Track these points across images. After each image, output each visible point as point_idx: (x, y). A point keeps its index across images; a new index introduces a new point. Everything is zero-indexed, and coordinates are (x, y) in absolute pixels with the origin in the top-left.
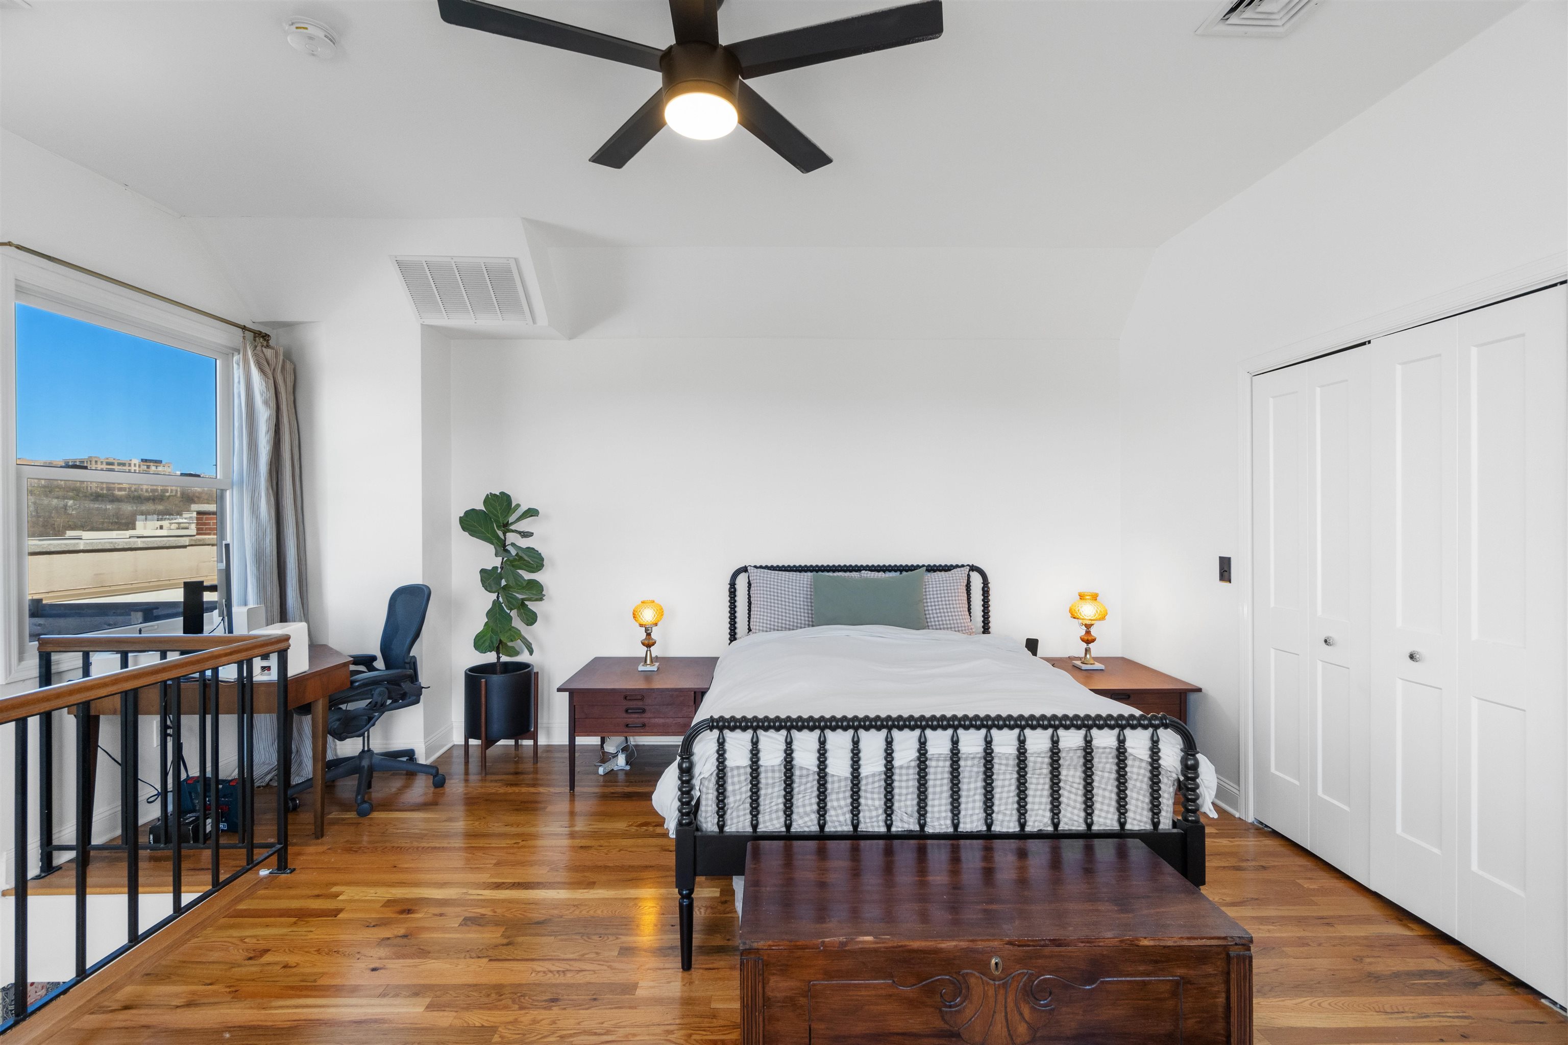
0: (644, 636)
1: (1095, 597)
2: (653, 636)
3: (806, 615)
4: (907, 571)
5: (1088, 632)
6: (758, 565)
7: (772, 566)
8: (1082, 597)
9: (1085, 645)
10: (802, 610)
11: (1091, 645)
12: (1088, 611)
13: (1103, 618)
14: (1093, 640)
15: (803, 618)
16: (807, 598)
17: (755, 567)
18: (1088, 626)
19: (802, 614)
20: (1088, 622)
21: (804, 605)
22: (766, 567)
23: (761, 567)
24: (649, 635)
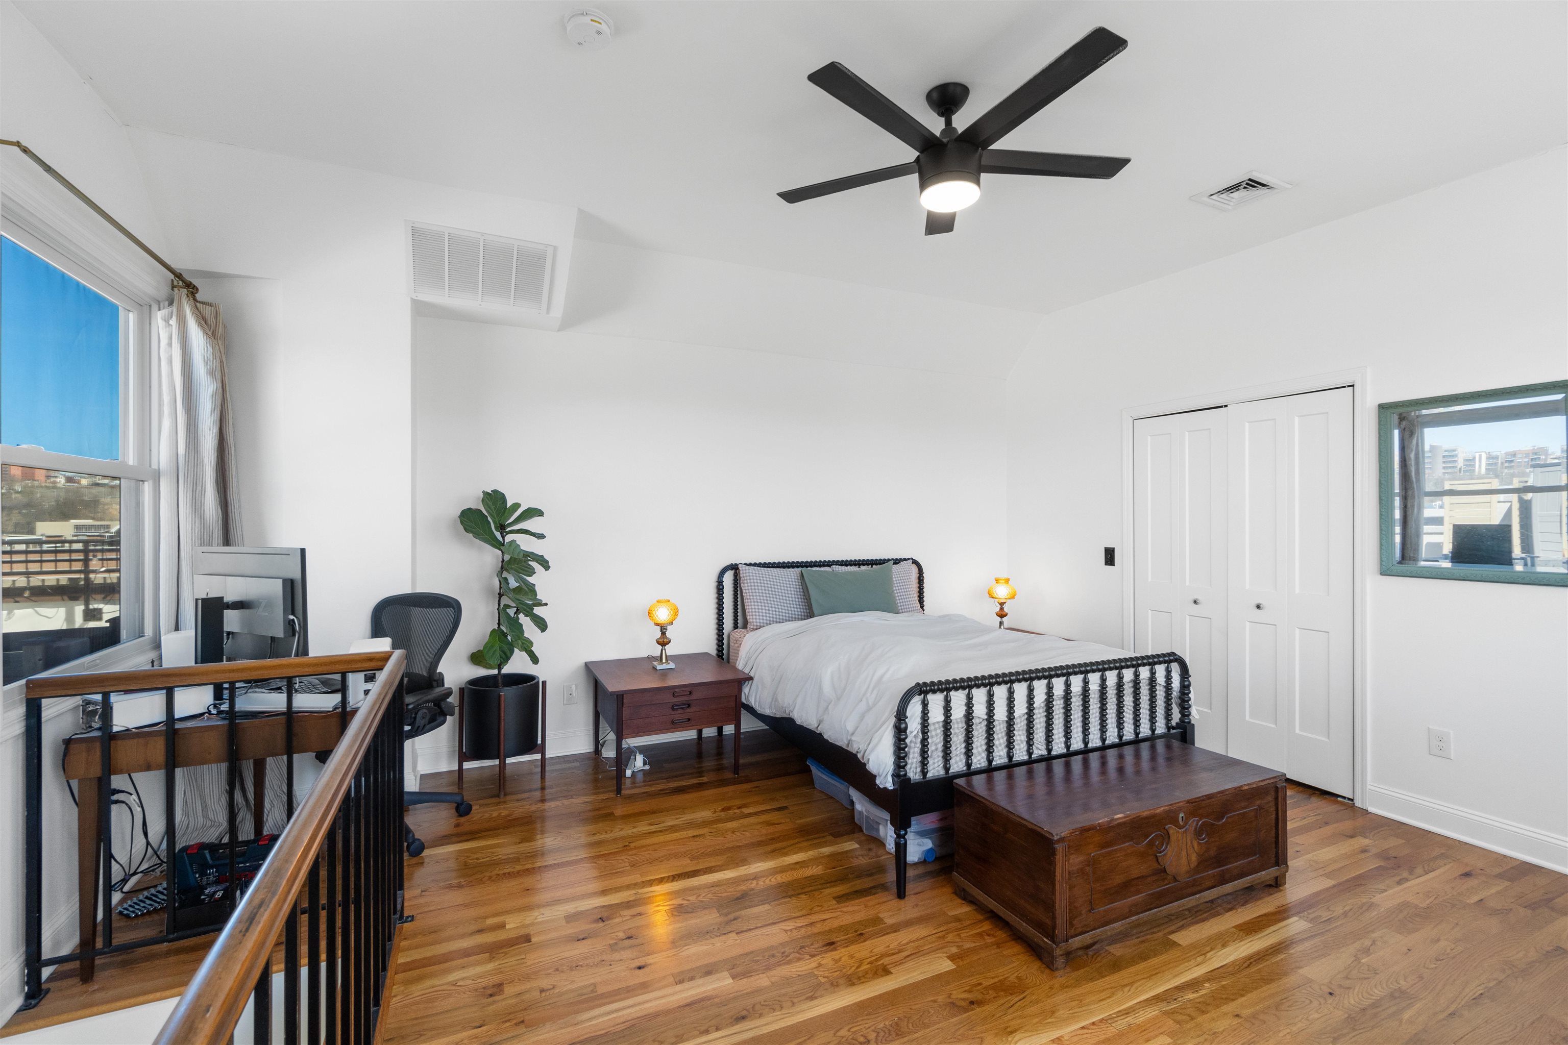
0: (659, 634)
1: (1007, 581)
2: (668, 634)
3: (798, 607)
4: (876, 564)
5: (1002, 609)
6: (748, 563)
7: (760, 563)
8: (997, 581)
9: (999, 619)
10: (794, 603)
11: (1004, 619)
12: (1002, 592)
13: (1013, 597)
14: (1006, 615)
15: (796, 610)
16: (797, 591)
17: (746, 564)
18: (1002, 604)
19: (795, 606)
20: (1003, 601)
21: (795, 598)
22: (755, 565)
23: (750, 565)
24: (663, 633)
